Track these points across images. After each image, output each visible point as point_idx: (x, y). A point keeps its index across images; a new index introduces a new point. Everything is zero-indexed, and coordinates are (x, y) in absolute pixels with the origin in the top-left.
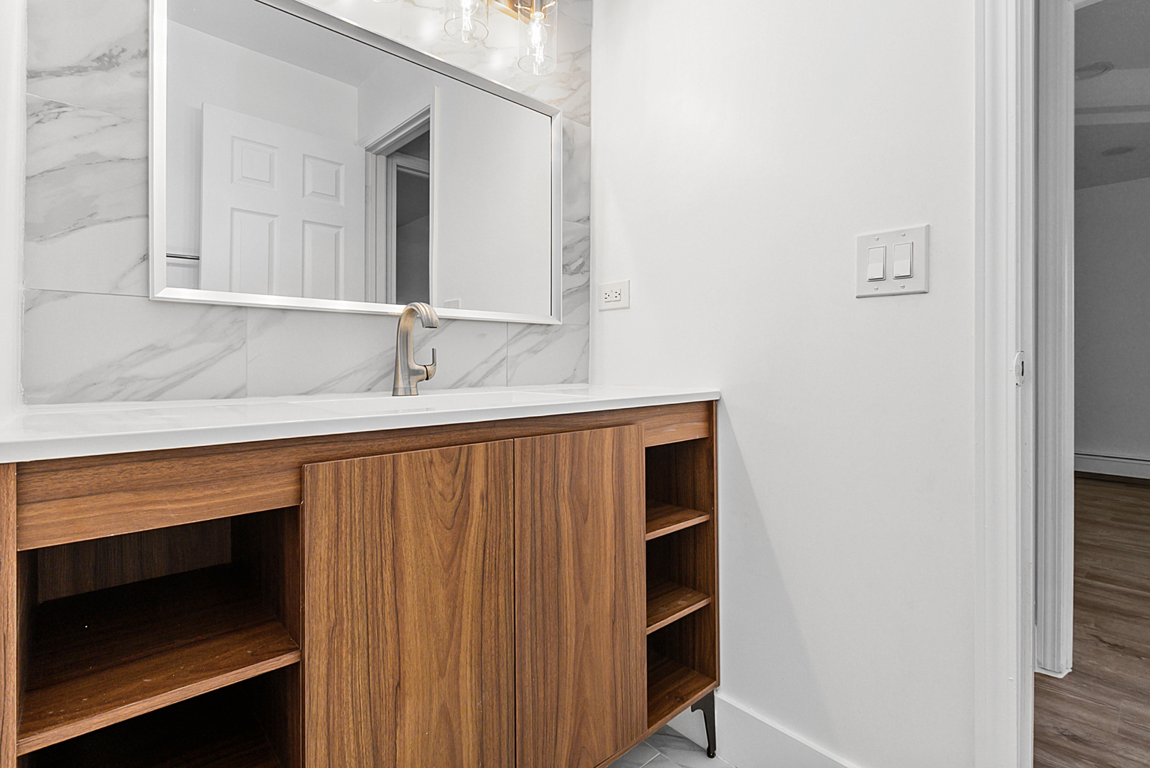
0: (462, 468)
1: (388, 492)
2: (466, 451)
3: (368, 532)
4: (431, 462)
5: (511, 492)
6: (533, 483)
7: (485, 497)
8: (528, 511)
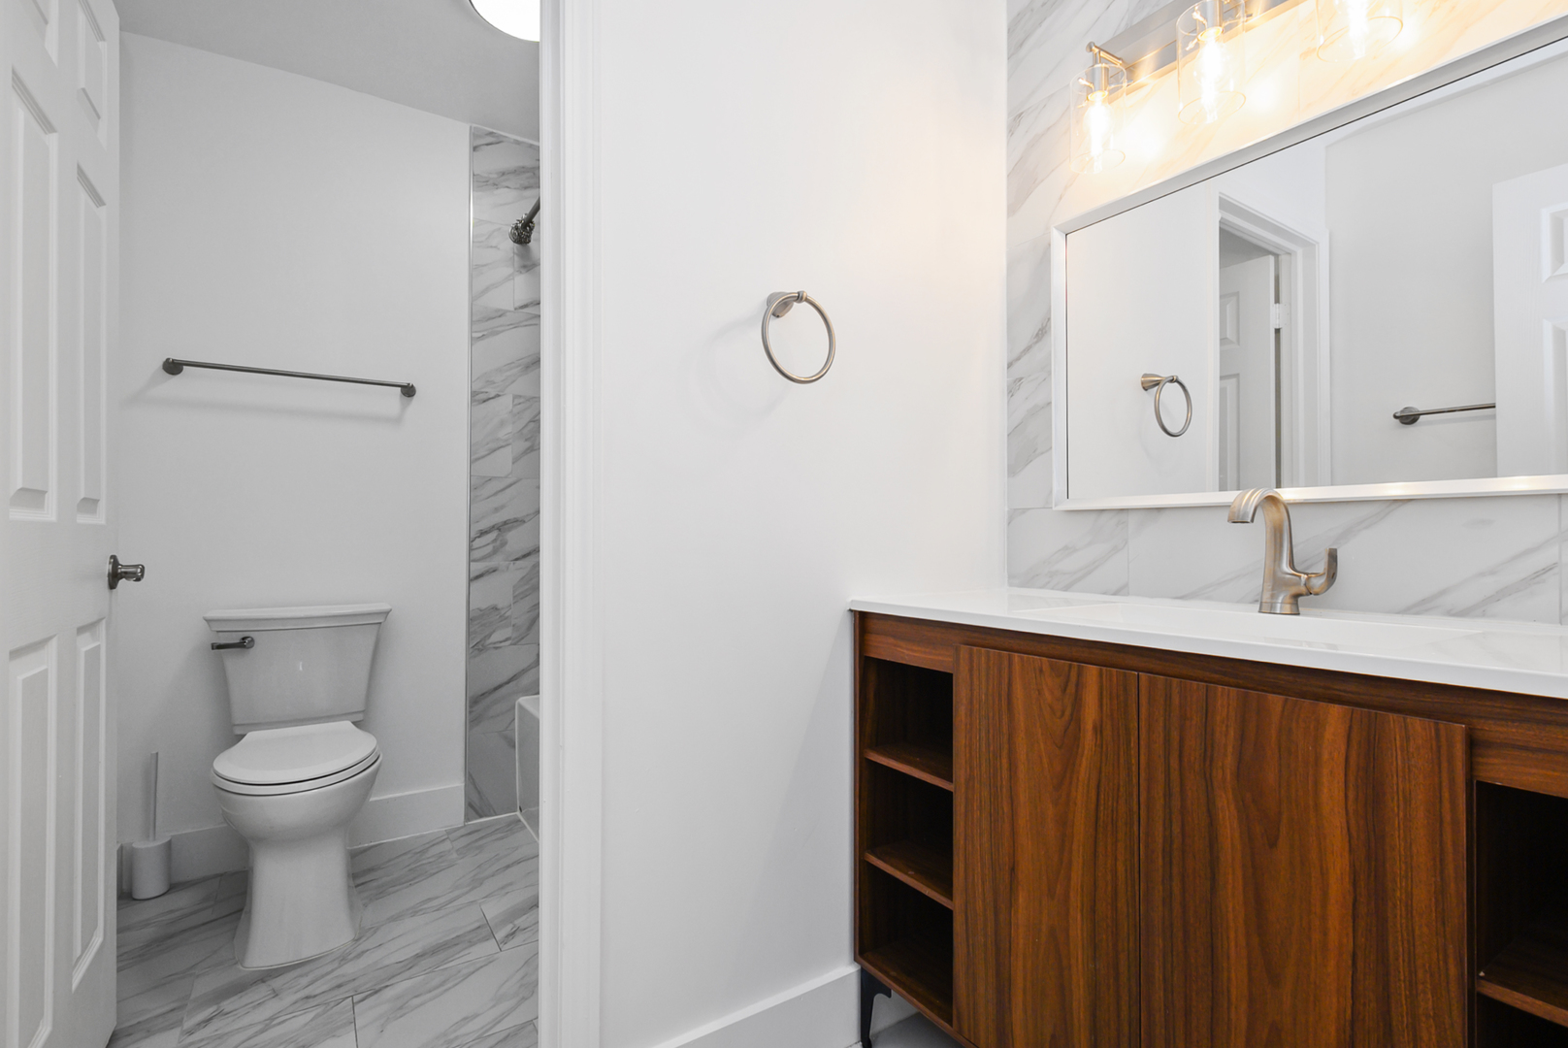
0: (1071, 688)
1: (1005, 686)
2: (1076, 669)
3: (991, 715)
4: (1041, 671)
5: (1134, 739)
6: (1167, 740)
7: (1098, 730)
8: (1160, 776)
